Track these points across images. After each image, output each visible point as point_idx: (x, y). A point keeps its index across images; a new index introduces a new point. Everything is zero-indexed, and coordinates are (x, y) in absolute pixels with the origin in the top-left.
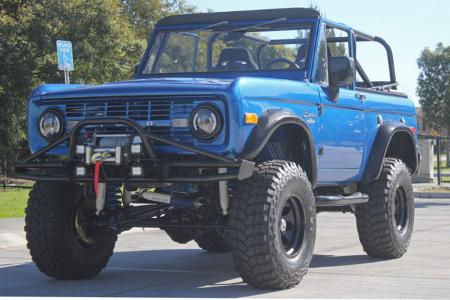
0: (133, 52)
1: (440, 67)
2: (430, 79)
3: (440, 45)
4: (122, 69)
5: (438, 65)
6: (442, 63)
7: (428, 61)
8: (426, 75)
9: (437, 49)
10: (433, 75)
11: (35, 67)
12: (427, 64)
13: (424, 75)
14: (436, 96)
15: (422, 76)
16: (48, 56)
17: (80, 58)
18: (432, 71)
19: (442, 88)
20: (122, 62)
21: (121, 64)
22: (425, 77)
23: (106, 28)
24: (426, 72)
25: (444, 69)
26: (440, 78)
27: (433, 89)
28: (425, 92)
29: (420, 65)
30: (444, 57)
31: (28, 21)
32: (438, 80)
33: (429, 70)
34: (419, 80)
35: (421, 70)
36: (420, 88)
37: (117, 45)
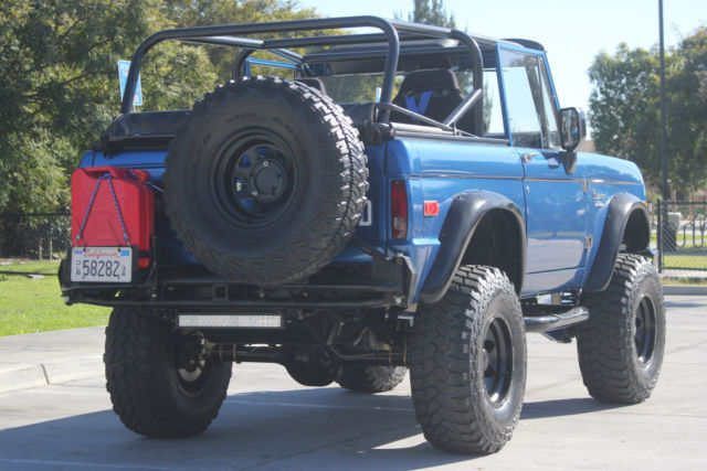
0: (186, 66)
1: (624, 81)
2: (609, 99)
3: (623, 46)
4: (168, 93)
5: (621, 78)
6: (627, 75)
7: (605, 71)
8: (602, 93)
9: (618, 53)
10: (612, 93)
11: (29, 86)
12: (602, 76)
13: (598, 92)
14: (617, 127)
15: (595, 95)
16: (49, 69)
17: (102, 73)
18: (611, 87)
19: (627, 115)
20: (168, 81)
21: (167, 84)
22: (600, 97)
23: (140, 28)
24: (601, 89)
25: (628, 83)
26: (623, 97)
27: (612, 116)
28: (599, 119)
29: (592, 78)
30: (630, 64)
31: (23, 16)
32: (620, 102)
33: (607, 86)
34: (591, 100)
35: (594, 86)
36: (592, 113)
37: (160, 54)
